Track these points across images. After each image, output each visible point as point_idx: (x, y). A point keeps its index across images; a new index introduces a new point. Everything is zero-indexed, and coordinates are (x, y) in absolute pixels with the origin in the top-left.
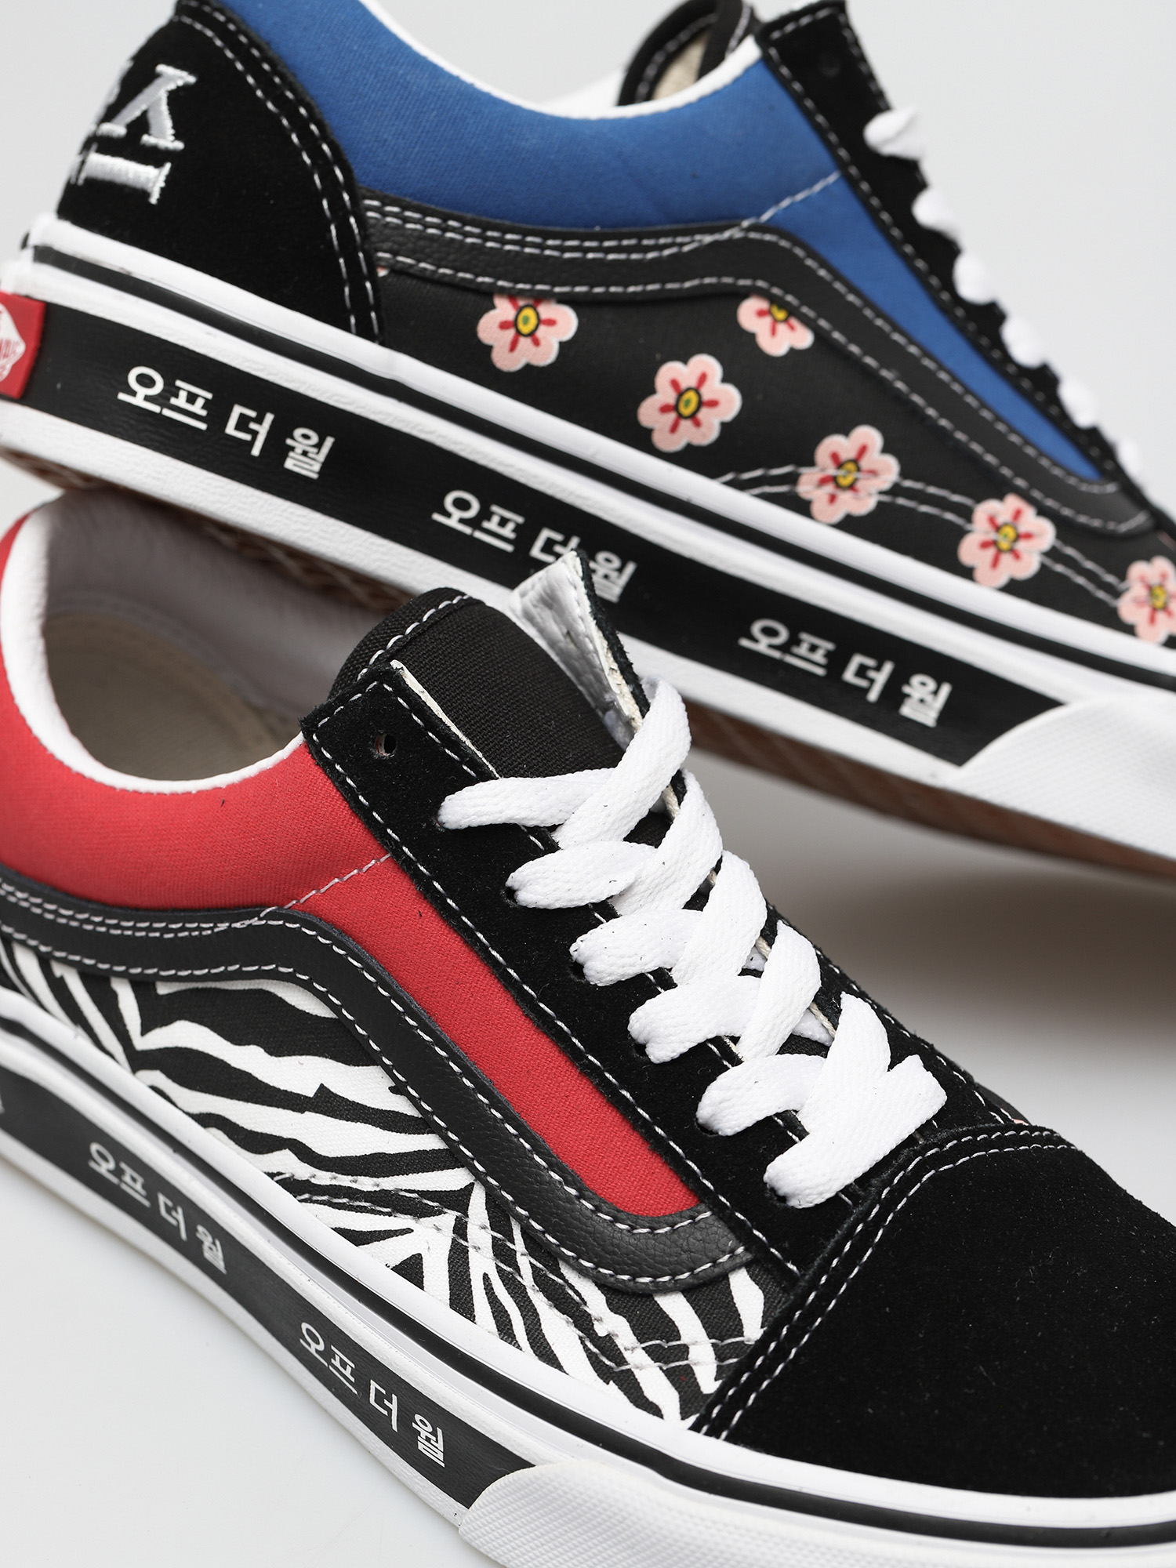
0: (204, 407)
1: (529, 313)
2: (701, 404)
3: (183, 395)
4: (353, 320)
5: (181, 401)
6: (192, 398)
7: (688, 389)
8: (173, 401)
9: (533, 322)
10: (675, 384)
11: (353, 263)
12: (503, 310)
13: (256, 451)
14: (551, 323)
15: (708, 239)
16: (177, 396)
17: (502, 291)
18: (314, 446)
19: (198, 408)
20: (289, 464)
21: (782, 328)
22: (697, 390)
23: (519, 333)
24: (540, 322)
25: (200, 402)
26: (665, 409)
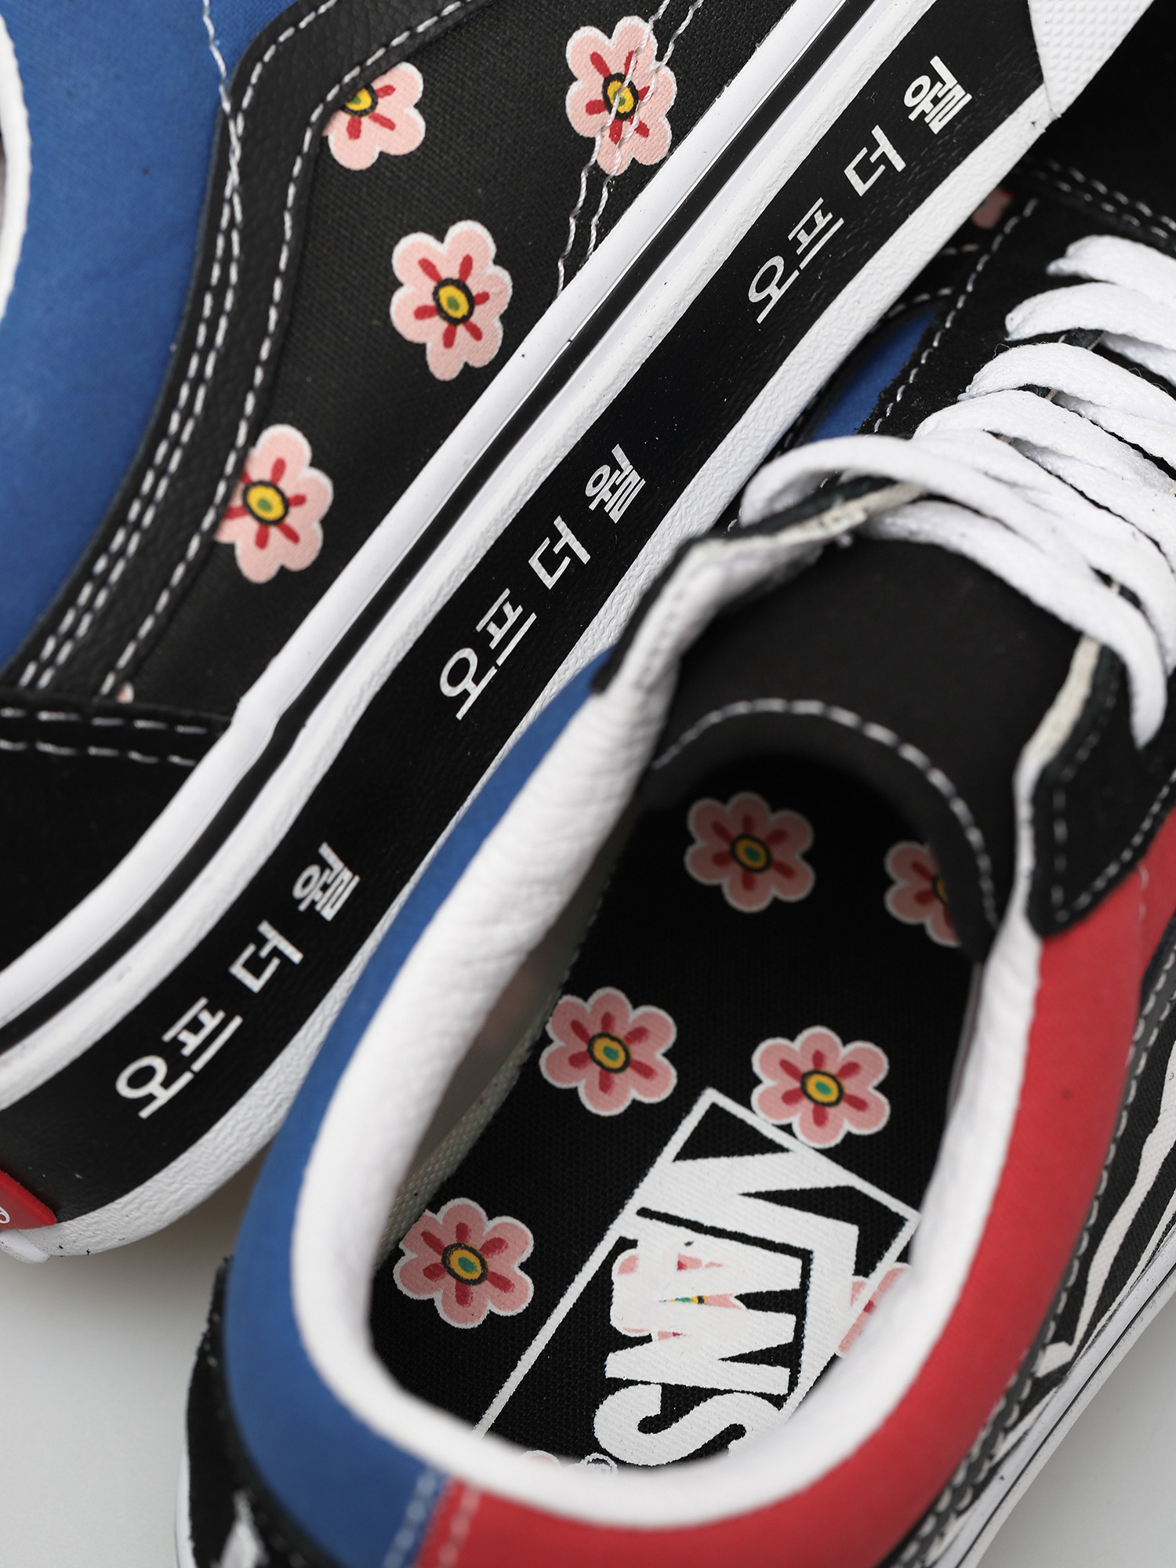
0: (213, 1013)
1: (256, 495)
2: (460, 284)
3: (185, 1036)
4: (176, 759)
5: (192, 1041)
6: (195, 1026)
7: (436, 294)
8: (187, 1051)
9: (270, 495)
10: (422, 313)
11: (103, 737)
12: (238, 533)
13: (296, 957)
14: (279, 467)
15: (234, 178)
16: (183, 1045)
17: (215, 526)
18: (322, 872)
19: (210, 1022)
20: (329, 913)
21: (384, 107)
22: (442, 283)
23: (279, 522)
24: (272, 484)
25: (205, 1017)
26: (449, 340)
